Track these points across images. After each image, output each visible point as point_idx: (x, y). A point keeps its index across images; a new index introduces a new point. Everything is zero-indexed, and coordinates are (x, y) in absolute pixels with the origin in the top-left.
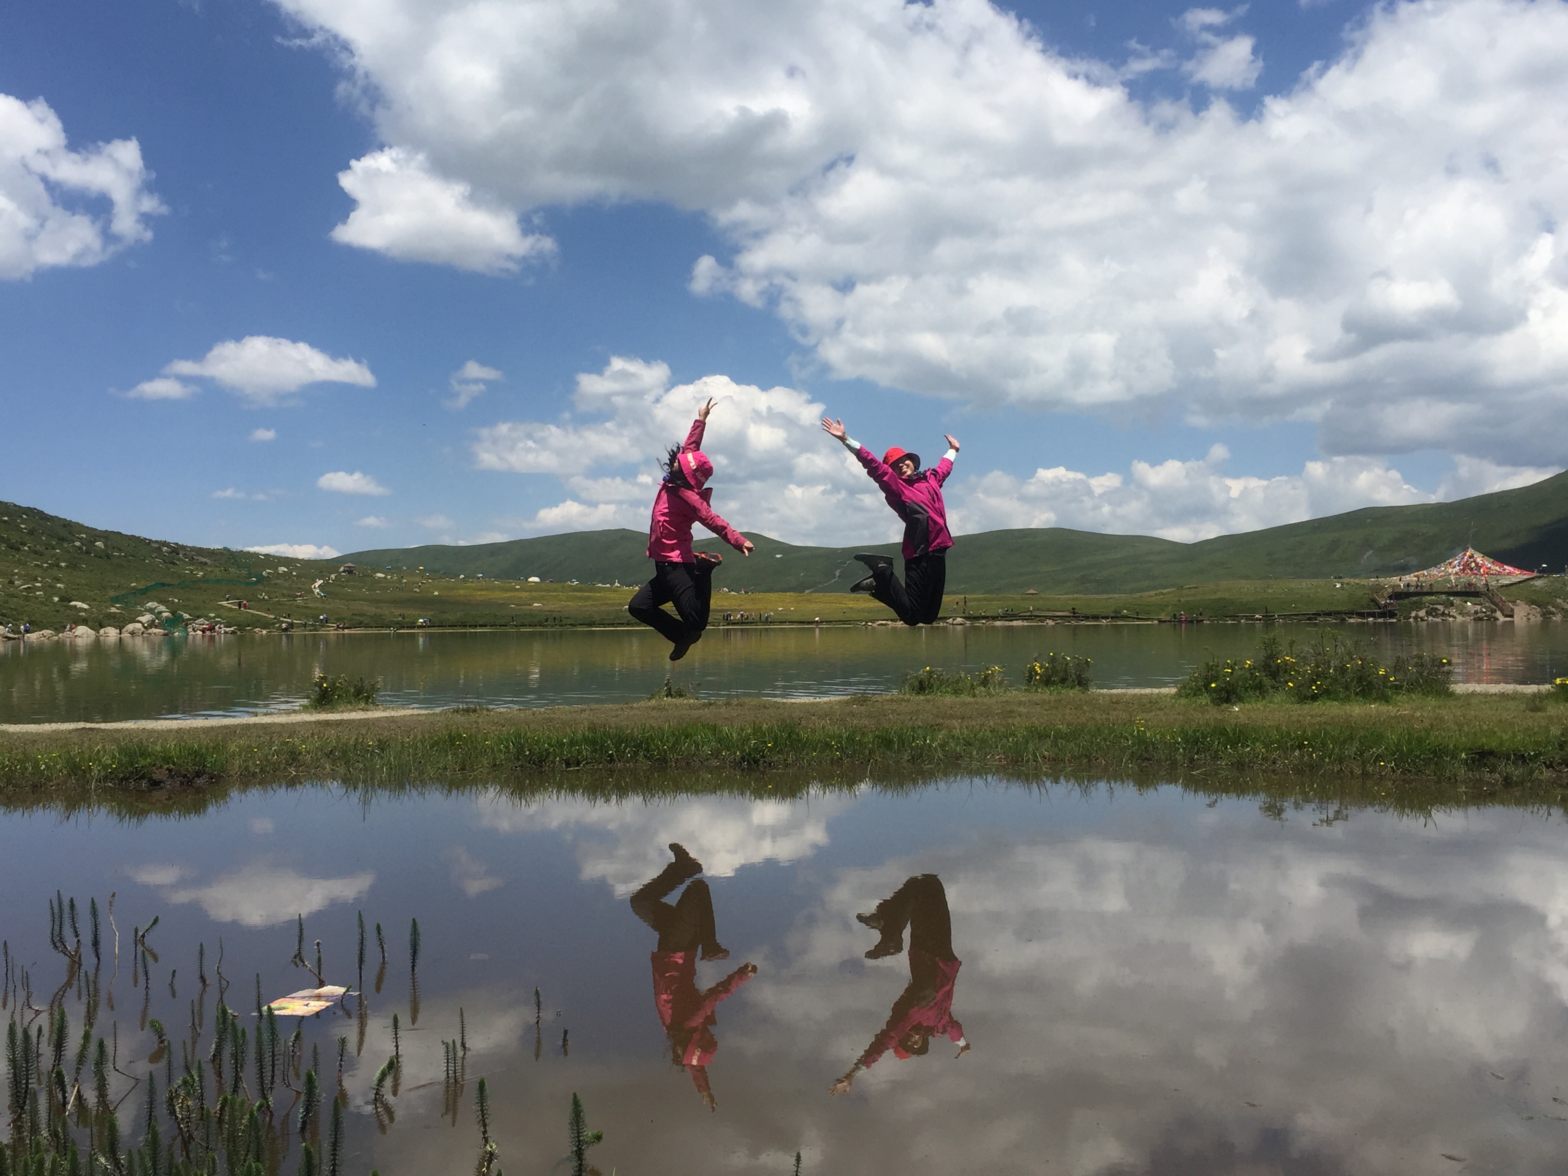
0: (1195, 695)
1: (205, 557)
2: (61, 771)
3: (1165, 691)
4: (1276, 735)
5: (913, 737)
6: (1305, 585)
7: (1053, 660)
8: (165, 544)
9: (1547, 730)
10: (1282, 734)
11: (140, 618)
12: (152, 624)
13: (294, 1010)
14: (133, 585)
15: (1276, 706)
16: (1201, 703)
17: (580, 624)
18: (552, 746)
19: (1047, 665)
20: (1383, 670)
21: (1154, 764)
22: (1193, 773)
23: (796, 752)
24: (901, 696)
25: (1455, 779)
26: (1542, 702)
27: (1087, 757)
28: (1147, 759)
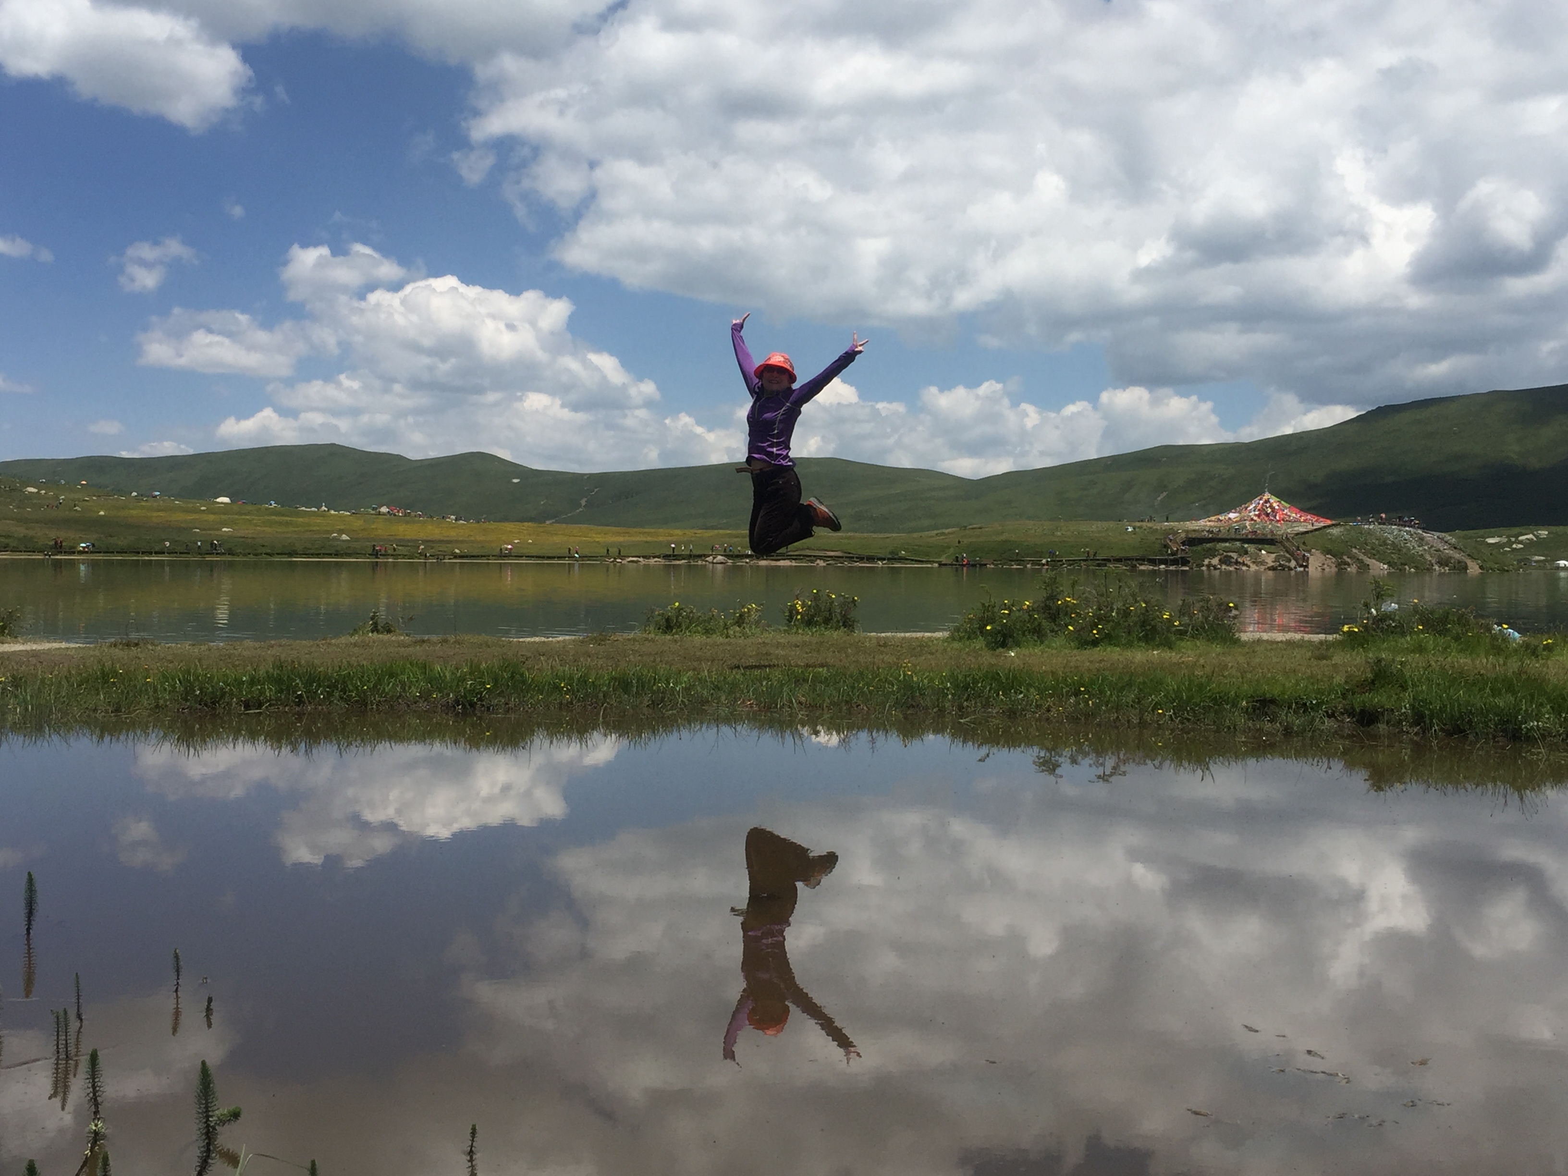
0: (969, 638)
3: (938, 634)
4: (1051, 681)
5: (655, 679)
6: (1095, 528)
7: (816, 598)
9: (1331, 678)
10: (1058, 679)
15: (1054, 651)
16: (975, 646)
17: (278, 554)
18: (228, 685)
19: (810, 603)
20: (1168, 614)
21: (921, 711)
22: (962, 721)
23: (519, 695)
24: (644, 635)
25: (1234, 728)
26: (1328, 649)
27: (847, 702)
28: (912, 706)
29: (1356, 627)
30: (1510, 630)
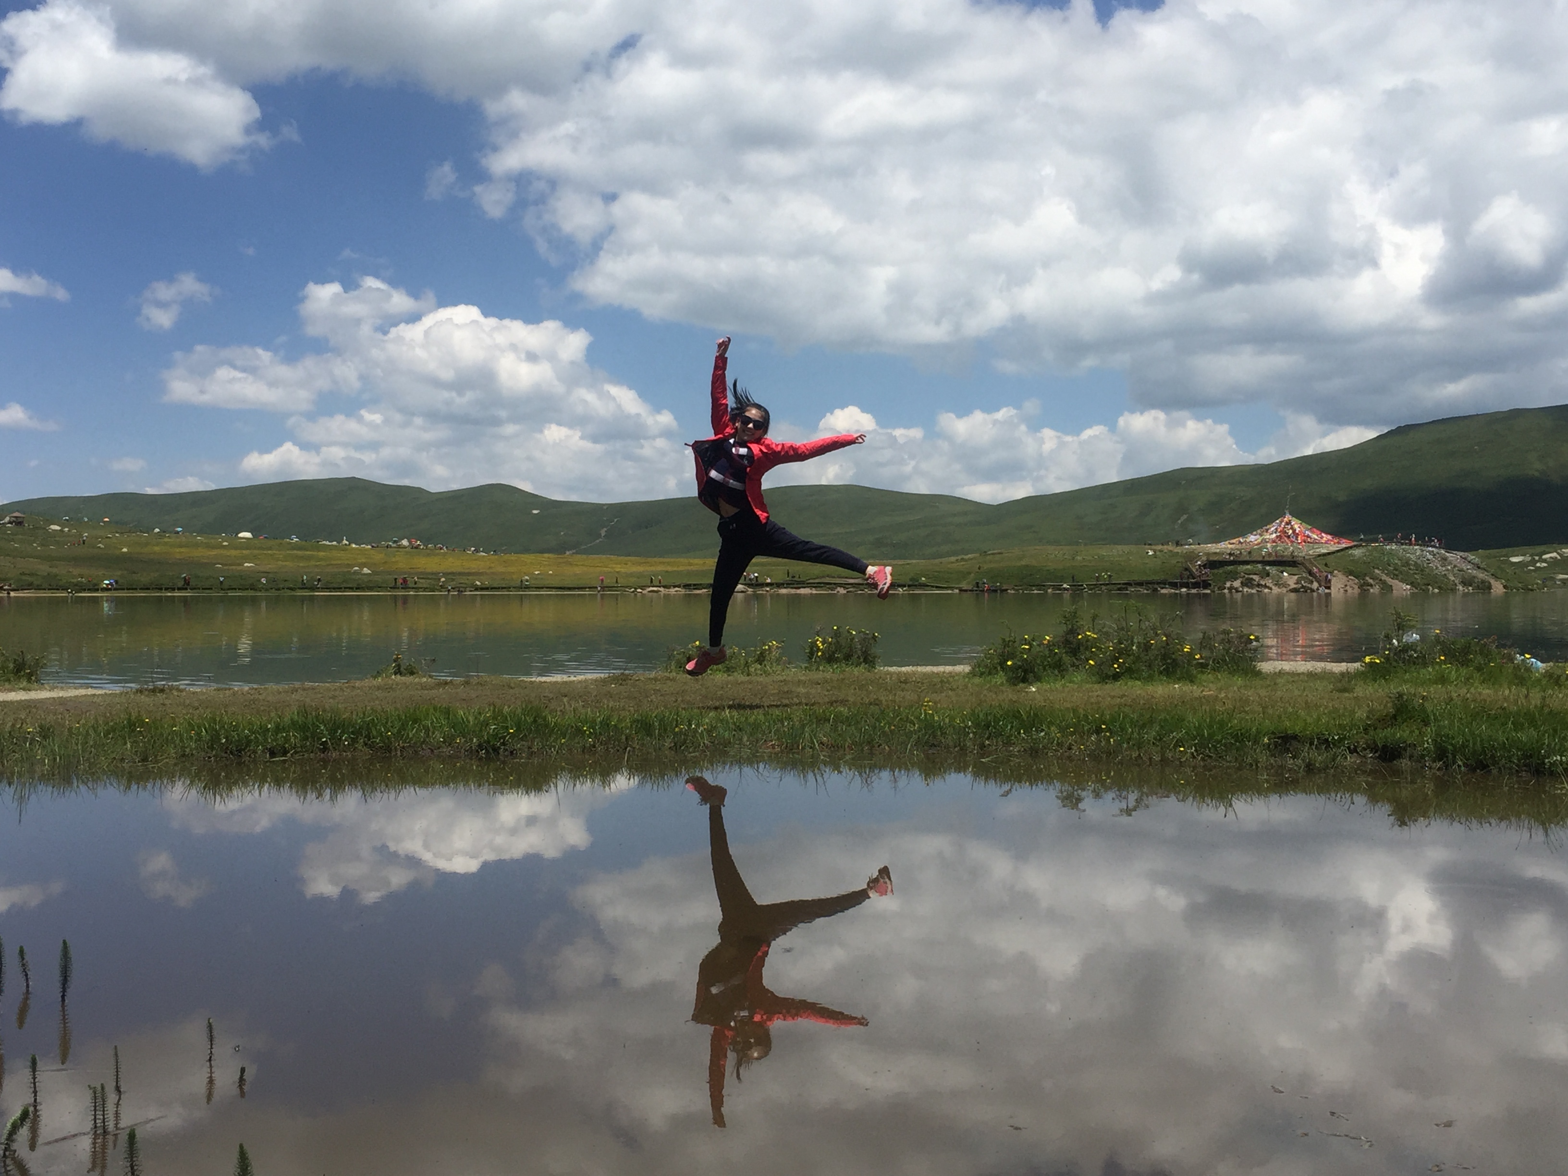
0: (990, 673)
3: (959, 668)
4: (1072, 719)
5: (677, 721)
6: (1115, 552)
7: (837, 634)
9: (1353, 712)
10: (1079, 718)
15: (1075, 686)
16: (996, 682)
17: (299, 588)
18: (254, 733)
19: (830, 640)
20: (1188, 647)
21: (942, 751)
22: (983, 760)
23: (542, 739)
24: (665, 674)
25: (1257, 765)
26: (1349, 682)
27: (869, 743)
28: (933, 745)
29: (1378, 659)
30: (1533, 660)
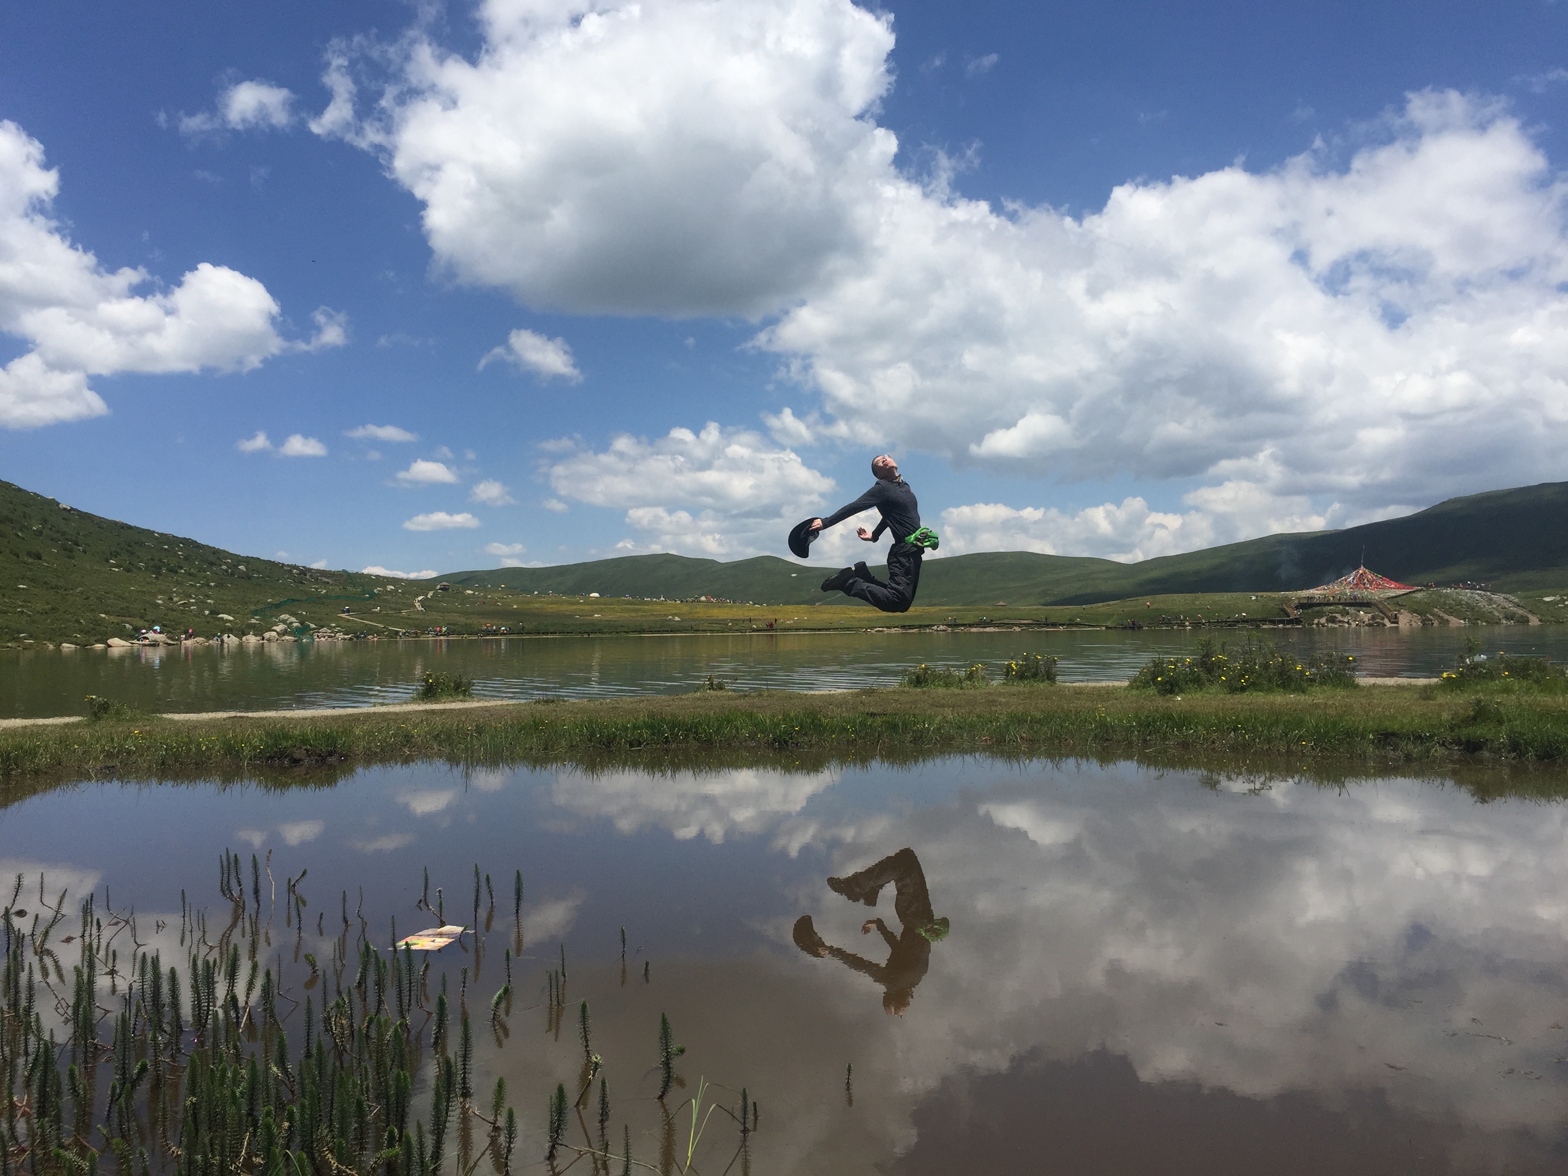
0: (1144, 687)
1: (328, 578)
2: (218, 751)
3: (1120, 683)
4: (1214, 720)
5: (914, 722)
6: (1226, 598)
7: (1026, 659)
8: (295, 567)
9: (1439, 715)
10: (1219, 719)
11: (275, 628)
12: (284, 633)
13: (423, 946)
14: (269, 600)
15: (1212, 696)
16: (1150, 693)
17: (632, 632)
18: (618, 730)
19: (1021, 663)
20: (1300, 666)
21: (1114, 744)
22: (1146, 751)
23: (819, 735)
24: (901, 689)
25: (1365, 756)
26: (1432, 692)
27: (1058, 738)
28: (1107, 740)
29: (1453, 674)
